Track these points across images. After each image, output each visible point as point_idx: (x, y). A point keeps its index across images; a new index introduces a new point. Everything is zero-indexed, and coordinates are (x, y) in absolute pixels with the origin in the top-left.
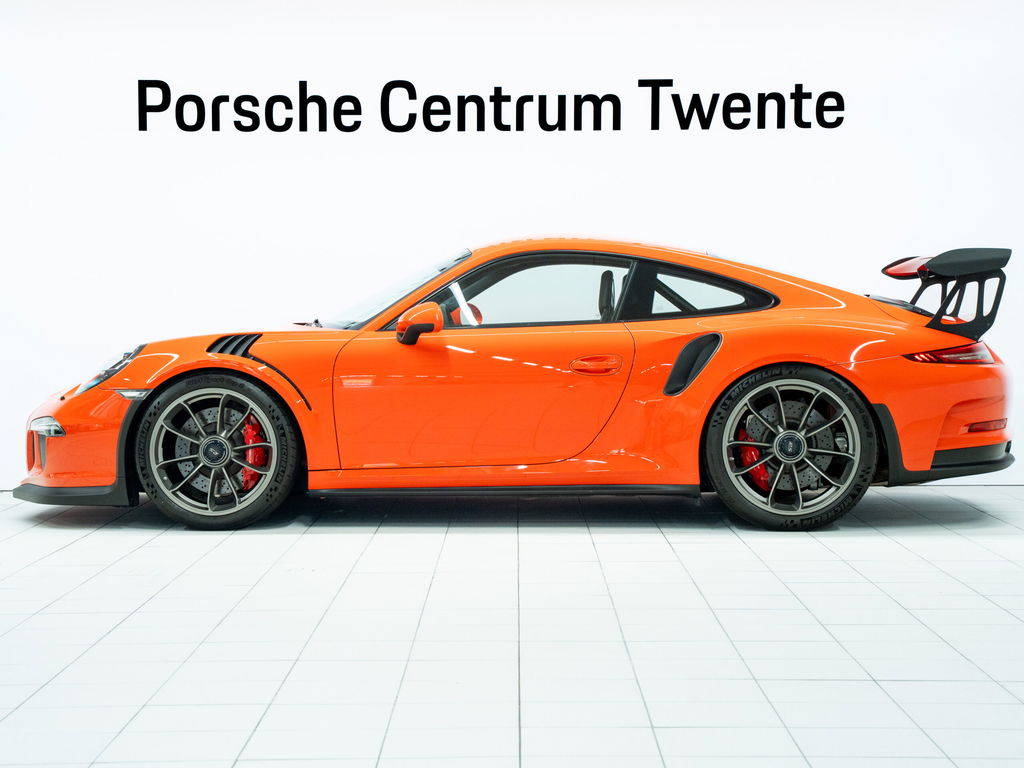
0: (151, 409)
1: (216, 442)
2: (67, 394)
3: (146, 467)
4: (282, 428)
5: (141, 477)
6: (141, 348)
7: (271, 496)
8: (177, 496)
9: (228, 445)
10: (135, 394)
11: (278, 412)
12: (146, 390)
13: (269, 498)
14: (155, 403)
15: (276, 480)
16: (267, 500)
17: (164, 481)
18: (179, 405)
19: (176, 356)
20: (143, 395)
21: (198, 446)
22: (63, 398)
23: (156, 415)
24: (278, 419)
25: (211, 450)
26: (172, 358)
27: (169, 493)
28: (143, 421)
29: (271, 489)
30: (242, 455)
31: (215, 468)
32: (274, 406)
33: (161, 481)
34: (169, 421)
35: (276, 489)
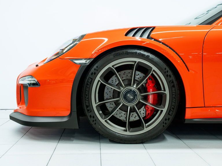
0: (92, 70)
1: (131, 90)
2: (38, 64)
3: (90, 105)
4: (173, 82)
5: (86, 111)
6: (83, 37)
7: (166, 123)
8: (107, 123)
9: (137, 92)
10: (83, 61)
11: (170, 73)
12: (89, 59)
13: (164, 124)
14: (95, 67)
15: (169, 114)
16: (163, 126)
17: (100, 114)
18: (110, 68)
19: (106, 40)
20: (88, 62)
21: (119, 93)
22: (37, 66)
23: (95, 74)
24: (170, 76)
25: (129, 95)
26: (104, 40)
27: (103, 121)
28: (87, 78)
29: (165, 119)
30: (146, 98)
31: (130, 105)
32: (168, 69)
33: (98, 114)
34: (103, 78)
35: (169, 119)
